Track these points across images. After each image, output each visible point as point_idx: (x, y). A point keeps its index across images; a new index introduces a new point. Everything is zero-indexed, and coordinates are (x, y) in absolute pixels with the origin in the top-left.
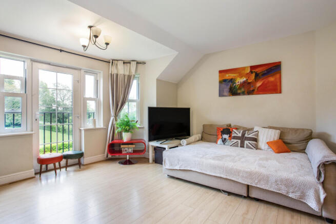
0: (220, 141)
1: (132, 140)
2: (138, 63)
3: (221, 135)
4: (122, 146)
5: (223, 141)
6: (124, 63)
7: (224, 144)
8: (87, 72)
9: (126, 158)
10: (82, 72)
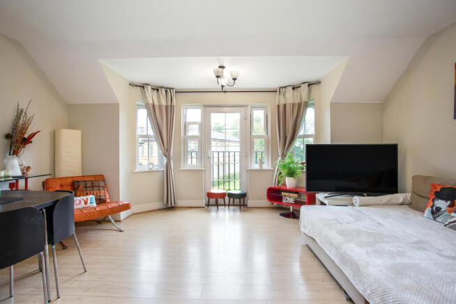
0: (428, 211)
1: (297, 187)
2: (310, 85)
3: (433, 201)
4: (283, 193)
5: (433, 213)
6: (293, 89)
7: (435, 218)
8: (254, 107)
9: (289, 209)
10: (249, 107)
